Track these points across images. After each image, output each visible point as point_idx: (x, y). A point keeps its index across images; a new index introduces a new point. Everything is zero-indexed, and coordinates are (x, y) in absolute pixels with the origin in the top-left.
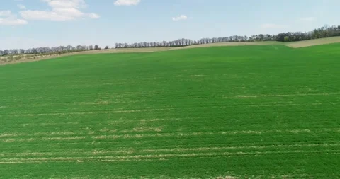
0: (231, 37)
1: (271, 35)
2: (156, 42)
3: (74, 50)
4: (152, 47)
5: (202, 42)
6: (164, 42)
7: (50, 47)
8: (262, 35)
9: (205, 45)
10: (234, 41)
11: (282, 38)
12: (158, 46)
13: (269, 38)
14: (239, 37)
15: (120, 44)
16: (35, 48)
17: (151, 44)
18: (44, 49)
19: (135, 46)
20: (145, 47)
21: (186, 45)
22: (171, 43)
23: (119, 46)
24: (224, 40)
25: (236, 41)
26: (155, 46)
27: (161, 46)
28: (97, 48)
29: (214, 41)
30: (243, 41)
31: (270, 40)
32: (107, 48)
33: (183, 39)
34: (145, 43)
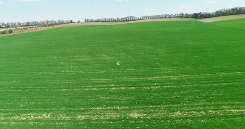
0: (162, 15)
1: (189, 14)
2: (113, 18)
3: (56, 24)
4: (109, 21)
5: (143, 18)
6: (118, 18)
7: (39, 22)
8: (183, 14)
9: (145, 21)
10: (164, 18)
11: (196, 16)
12: (114, 21)
13: (187, 16)
14: (168, 15)
15: (88, 20)
16: (29, 22)
17: (109, 19)
18: (35, 22)
19: (98, 21)
20: (105, 21)
21: (133, 21)
22: (122, 19)
23: (87, 21)
24: (158, 17)
25: (165, 18)
26: (111, 21)
27: (116, 21)
28: (71, 22)
29: (151, 18)
30: (169, 18)
31: (188, 17)
32: (79, 22)
33: (130, 17)
34: (105, 19)
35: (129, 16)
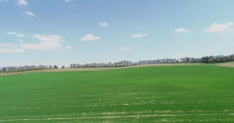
0: (163, 60)
1: (196, 58)
2: (104, 63)
3: (36, 69)
4: (100, 67)
5: (140, 63)
6: (110, 64)
7: (18, 67)
8: (188, 59)
9: (143, 65)
10: (165, 63)
11: (206, 60)
12: (105, 66)
13: (194, 61)
14: (170, 60)
15: (74, 65)
17: (99, 64)
18: (13, 68)
19: (86, 66)
20: (94, 67)
21: (128, 66)
22: (115, 64)
23: (73, 66)
24: (158, 62)
25: (167, 62)
26: (102, 67)
27: (107, 66)
28: (56, 67)
29: (149, 62)
30: (172, 63)
31: (196, 62)
32: (63, 67)
33: (125, 61)
34: (94, 64)
35: (123, 60)
